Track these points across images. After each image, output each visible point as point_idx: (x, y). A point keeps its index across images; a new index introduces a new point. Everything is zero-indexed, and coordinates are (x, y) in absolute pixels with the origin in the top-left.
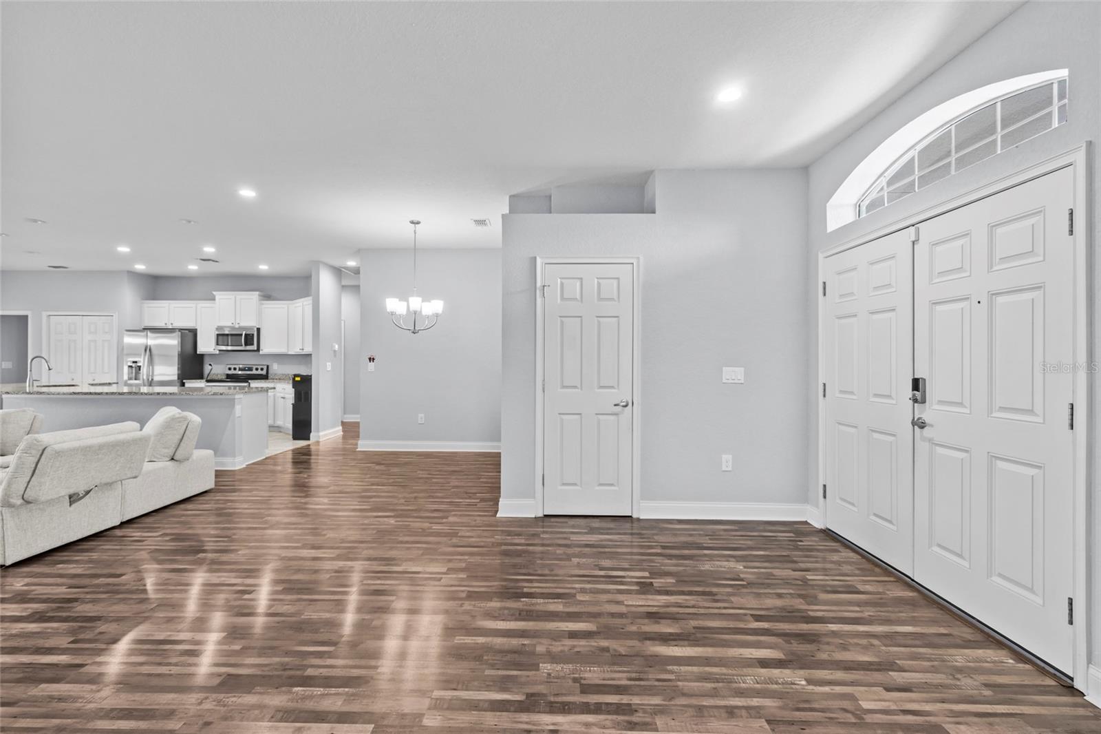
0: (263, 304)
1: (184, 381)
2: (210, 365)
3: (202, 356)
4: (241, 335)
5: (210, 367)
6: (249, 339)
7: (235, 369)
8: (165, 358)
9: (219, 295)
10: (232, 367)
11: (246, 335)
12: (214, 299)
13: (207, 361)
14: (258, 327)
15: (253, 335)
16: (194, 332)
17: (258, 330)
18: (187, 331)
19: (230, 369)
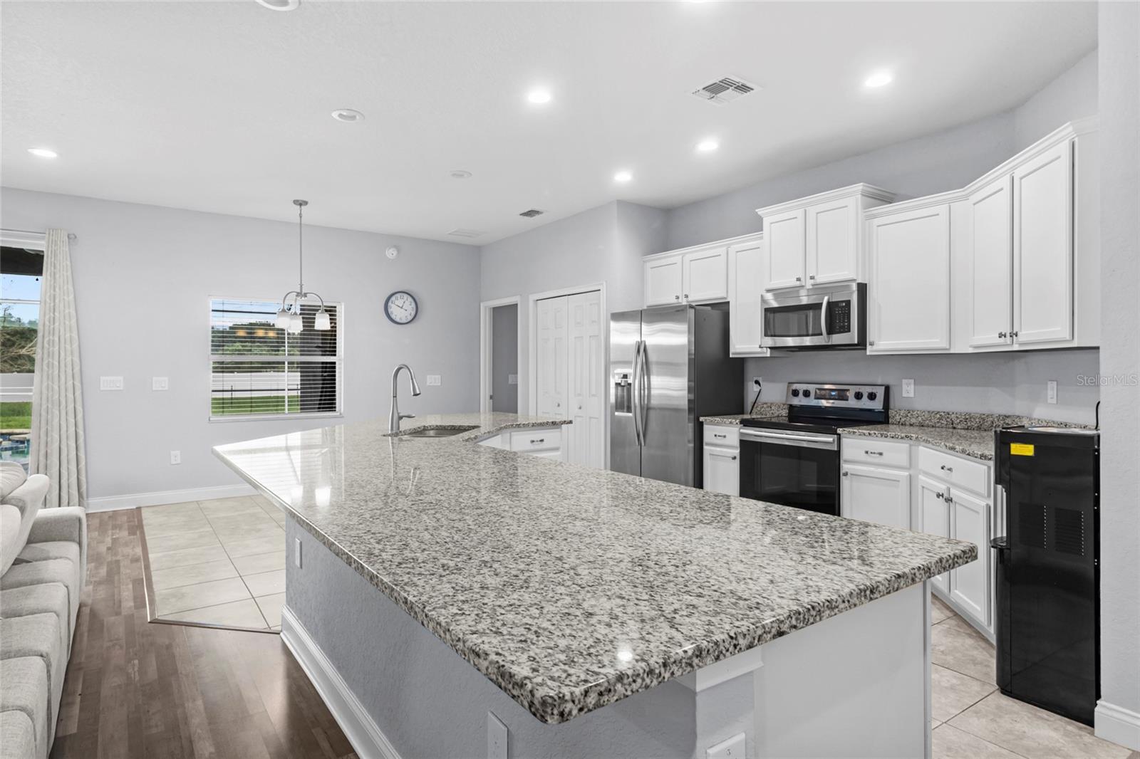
0: (875, 216)
1: (702, 419)
2: (757, 382)
3: (741, 362)
4: (819, 306)
5: (756, 388)
6: (838, 316)
7: (807, 394)
8: (669, 368)
9: (769, 215)
10: (801, 387)
11: (829, 303)
12: (759, 228)
13: (751, 373)
14: (860, 281)
15: (848, 303)
16: (722, 308)
17: (862, 289)
18: (709, 308)
19: (795, 393)
